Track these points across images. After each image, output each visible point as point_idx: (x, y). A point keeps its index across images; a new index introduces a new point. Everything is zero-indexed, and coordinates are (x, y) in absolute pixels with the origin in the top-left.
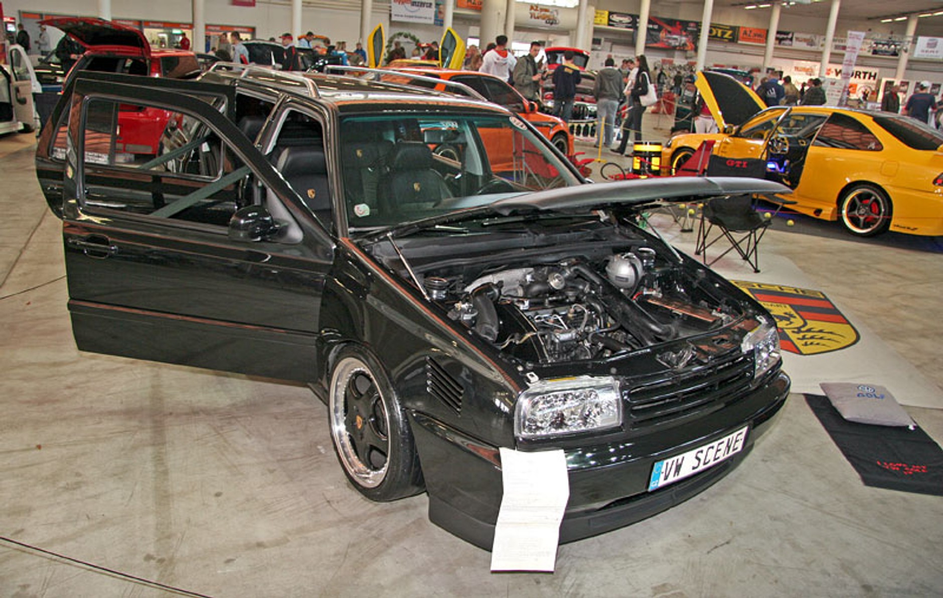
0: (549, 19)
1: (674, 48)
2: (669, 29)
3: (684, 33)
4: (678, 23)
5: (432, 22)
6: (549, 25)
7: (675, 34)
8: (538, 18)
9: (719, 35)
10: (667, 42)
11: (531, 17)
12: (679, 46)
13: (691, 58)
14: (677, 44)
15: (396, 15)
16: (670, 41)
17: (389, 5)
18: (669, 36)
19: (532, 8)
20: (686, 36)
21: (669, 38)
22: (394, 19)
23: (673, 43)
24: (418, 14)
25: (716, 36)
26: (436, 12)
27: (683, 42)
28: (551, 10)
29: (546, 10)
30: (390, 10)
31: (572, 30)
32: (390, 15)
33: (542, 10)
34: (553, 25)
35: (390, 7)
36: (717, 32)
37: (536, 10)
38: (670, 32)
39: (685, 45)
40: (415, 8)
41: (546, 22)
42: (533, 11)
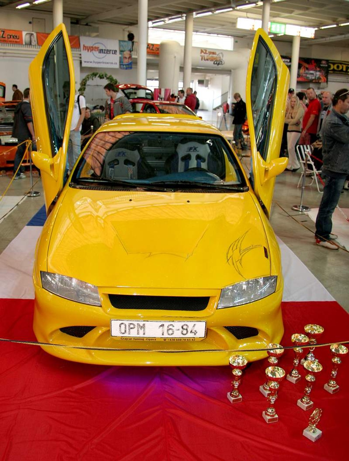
0: (217, 61)
1: (311, 81)
2: (307, 66)
3: (318, 69)
4: (313, 61)
5: (117, 66)
6: (216, 65)
7: (312, 70)
8: (207, 60)
9: (344, 69)
10: (306, 77)
11: (202, 59)
12: (315, 79)
13: (323, 88)
14: (313, 78)
15: (85, 62)
16: (308, 76)
17: (79, 53)
18: (307, 72)
19: (202, 51)
20: (320, 71)
21: (307, 73)
22: (84, 65)
23: (311, 77)
24: (104, 60)
25: (342, 70)
26: (120, 58)
27: (317, 76)
28: (217, 53)
29: (214, 53)
30: (81, 58)
31: (234, 69)
32: (81, 63)
33: (210, 53)
34: (219, 66)
35: (80, 55)
36: (343, 67)
37: (205, 53)
38: (307, 69)
39: (319, 78)
40: (102, 55)
41: (214, 63)
42: (203, 54)
